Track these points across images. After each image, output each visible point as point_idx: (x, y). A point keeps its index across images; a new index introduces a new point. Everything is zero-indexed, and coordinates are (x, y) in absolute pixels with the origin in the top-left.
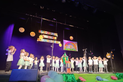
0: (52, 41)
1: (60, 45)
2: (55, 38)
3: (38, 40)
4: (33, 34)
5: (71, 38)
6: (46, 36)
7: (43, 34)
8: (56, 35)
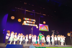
0: (32, 25)
1: (37, 27)
2: (34, 23)
3: (23, 24)
4: (20, 20)
5: (44, 22)
6: (28, 22)
7: (26, 20)
8: (34, 20)
